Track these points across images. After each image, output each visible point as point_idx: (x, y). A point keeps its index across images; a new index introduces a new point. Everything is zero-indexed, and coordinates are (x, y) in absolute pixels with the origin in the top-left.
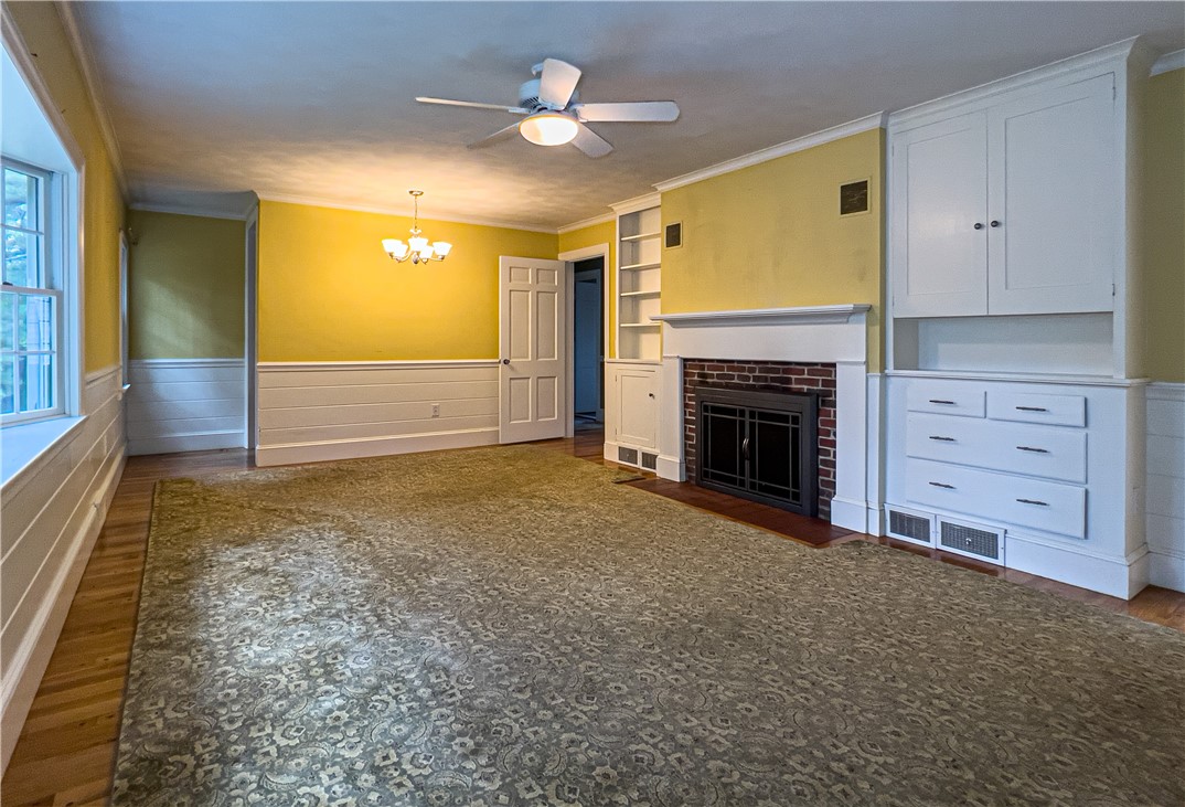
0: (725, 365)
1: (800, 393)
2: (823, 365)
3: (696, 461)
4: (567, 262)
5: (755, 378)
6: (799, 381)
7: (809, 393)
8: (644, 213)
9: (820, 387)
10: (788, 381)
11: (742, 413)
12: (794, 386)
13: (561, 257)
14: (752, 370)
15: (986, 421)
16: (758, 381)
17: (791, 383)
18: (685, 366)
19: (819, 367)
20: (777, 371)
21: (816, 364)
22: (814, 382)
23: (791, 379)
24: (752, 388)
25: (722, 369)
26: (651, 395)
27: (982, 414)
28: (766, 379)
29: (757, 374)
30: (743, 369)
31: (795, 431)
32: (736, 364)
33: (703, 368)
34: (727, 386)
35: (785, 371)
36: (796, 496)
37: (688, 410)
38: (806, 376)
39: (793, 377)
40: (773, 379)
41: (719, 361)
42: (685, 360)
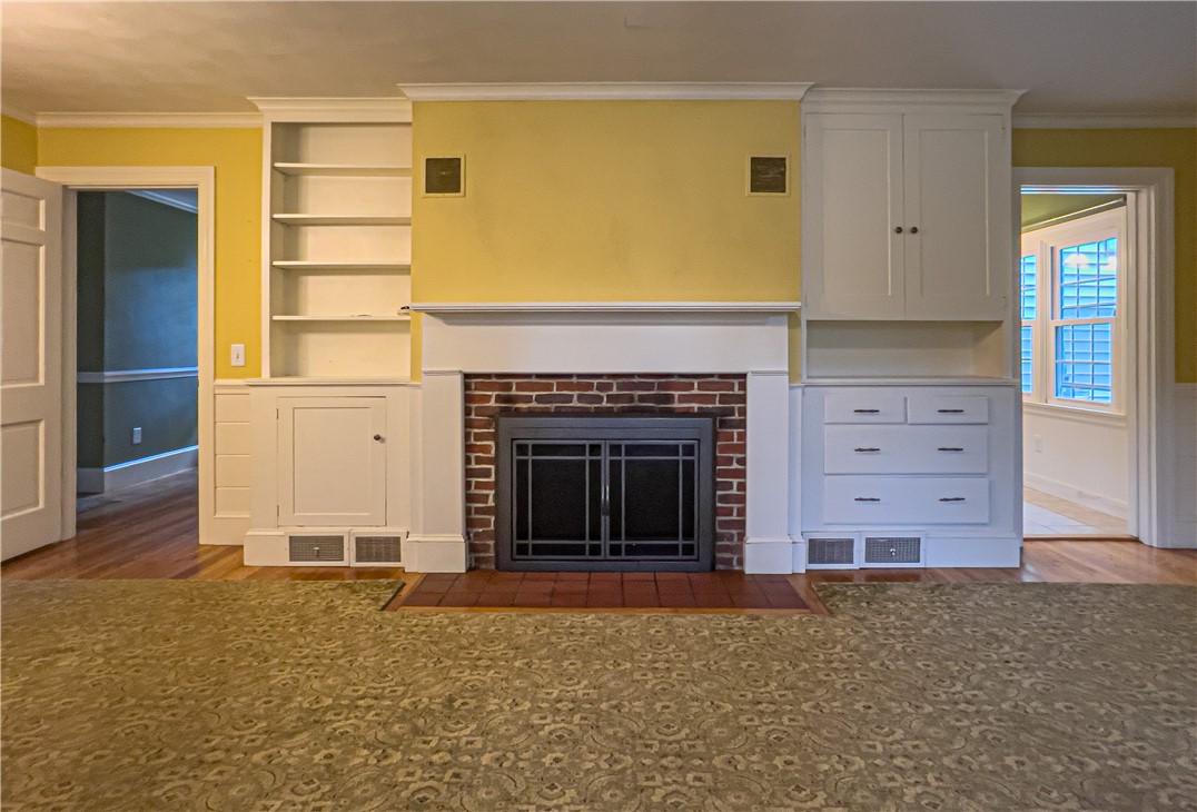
0: (554, 382)
1: (687, 413)
2: (722, 376)
3: (497, 535)
4: (65, 187)
5: (611, 398)
6: (683, 399)
7: (702, 413)
8: (312, 130)
9: (718, 405)
10: (670, 399)
11: (595, 449)
12: (676, 405)
13: (41, 172)
14: (601, 387)
15: (906, 427)
16: (616, 402)
17: (673, 402)
18: (467, 387)
19: (716, 379)
20: (650, 386)
21: (711, 375)
22: (711, 399)
23: (673, 396)
24: (608, 413)
25: (549, 387)
26: (377, 438)
27: (902, 419)
28: (631, 399)
29: (614, 391)
30: (590, 386)
31: (689, 466)
32: (574, 380)
33: (508, 387)
34: (559, 413)
35: (661, 386)
36: (689, 550)
37: (473, 456)
38: (695, 392)
39: (676, 393)
40: (642, 398)
41: (539, 376)
42: (467, 376)
